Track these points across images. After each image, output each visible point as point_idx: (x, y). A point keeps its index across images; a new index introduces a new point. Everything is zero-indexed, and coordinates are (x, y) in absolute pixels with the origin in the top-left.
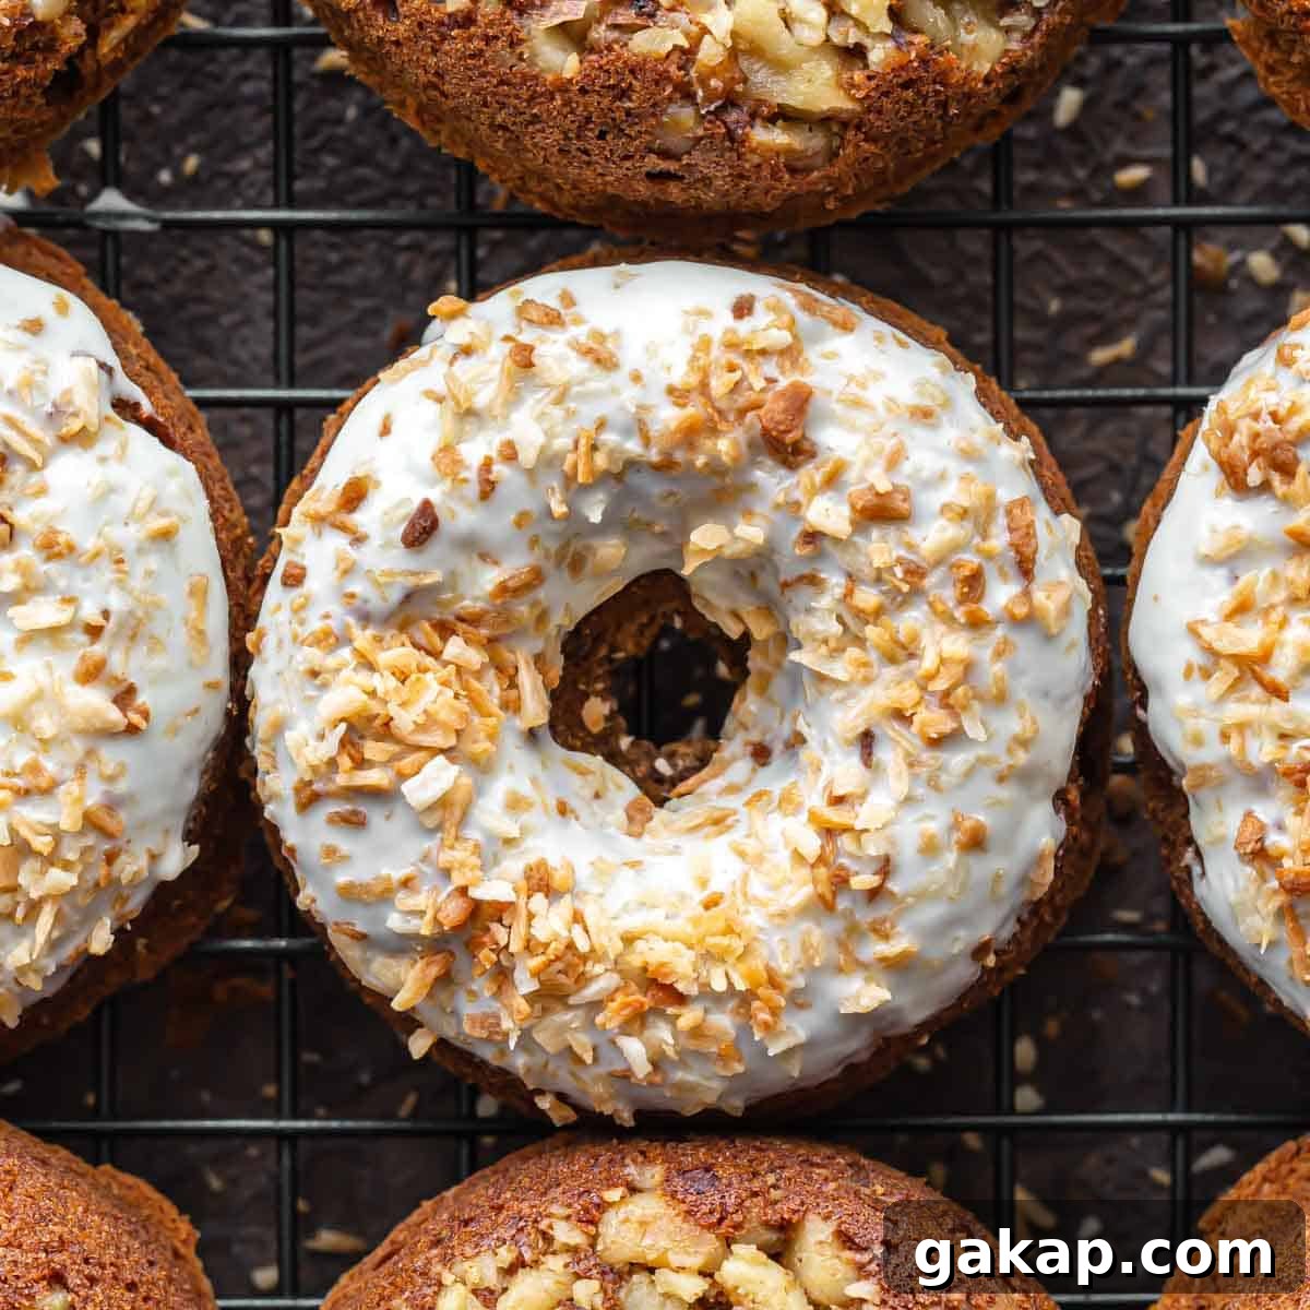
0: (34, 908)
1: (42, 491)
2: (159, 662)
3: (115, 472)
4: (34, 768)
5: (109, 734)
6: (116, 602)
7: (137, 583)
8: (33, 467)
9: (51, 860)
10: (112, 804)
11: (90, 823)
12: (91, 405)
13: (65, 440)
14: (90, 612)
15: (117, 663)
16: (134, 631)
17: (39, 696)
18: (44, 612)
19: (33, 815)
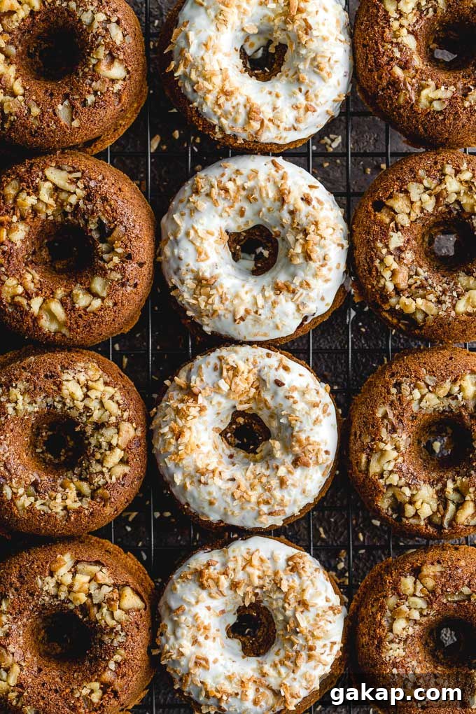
0: (196, 299)
1: (287, 301)
2: (250, 326)
3: (291, 317)
4: (227, 299)
5: (234, 316)
6: (263, 317)
7: (267, 321)
8: (292, 299)
9: (207, 303)
10: (219, 316)
11: (215, 311)
12: (306, 312)
13: (298, 306)
14: (260, 312)
15: (249, 318)
16: (257, 321)
17: (242, 300)
18: (260, 302)
19: (216, 299)
